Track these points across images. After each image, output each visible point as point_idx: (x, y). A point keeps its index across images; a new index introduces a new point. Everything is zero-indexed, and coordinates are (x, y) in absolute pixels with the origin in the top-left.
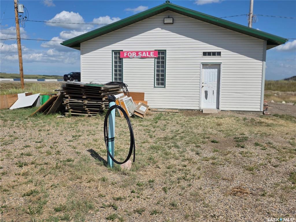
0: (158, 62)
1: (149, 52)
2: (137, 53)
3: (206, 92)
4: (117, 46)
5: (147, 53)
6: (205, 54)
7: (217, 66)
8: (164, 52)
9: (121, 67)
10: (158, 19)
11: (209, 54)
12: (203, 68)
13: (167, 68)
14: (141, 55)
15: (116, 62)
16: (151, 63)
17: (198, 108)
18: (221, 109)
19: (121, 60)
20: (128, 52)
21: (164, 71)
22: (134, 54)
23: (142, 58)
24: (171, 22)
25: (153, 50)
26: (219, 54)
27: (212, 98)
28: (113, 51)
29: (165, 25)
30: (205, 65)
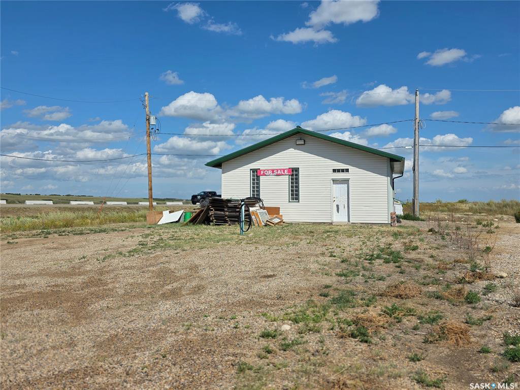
0: (292, 179)
1: (284, 170)
2: (273, 171)
3: (338, 206)
4: (255, 165)
5: (282, 171)
6: (334, 171)
7: (346, 181)
8: (297, 170)
9: (258, 183)
10: (292, 140)
11: (339, 171)
12: (333, 184)
13: (300, 185)
14: (276, 173)
15: (254, 180)
16: (285, 180)
17: (330, 221)
18: (351, 221)
19: (258, 177)
20: (265, 170)
21: (297, 187)
22: (270, 172)
23: (278, 175)
24: (303, 143)
25: (288, 168)
26: (347, 170)
27: (343, 211)
28: (251, 169)
29: (297, 147)
30: (335, 181)
